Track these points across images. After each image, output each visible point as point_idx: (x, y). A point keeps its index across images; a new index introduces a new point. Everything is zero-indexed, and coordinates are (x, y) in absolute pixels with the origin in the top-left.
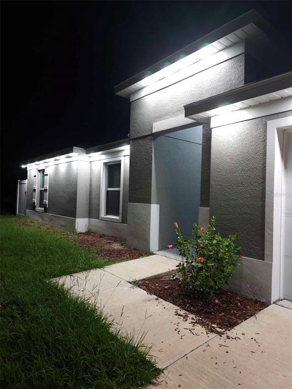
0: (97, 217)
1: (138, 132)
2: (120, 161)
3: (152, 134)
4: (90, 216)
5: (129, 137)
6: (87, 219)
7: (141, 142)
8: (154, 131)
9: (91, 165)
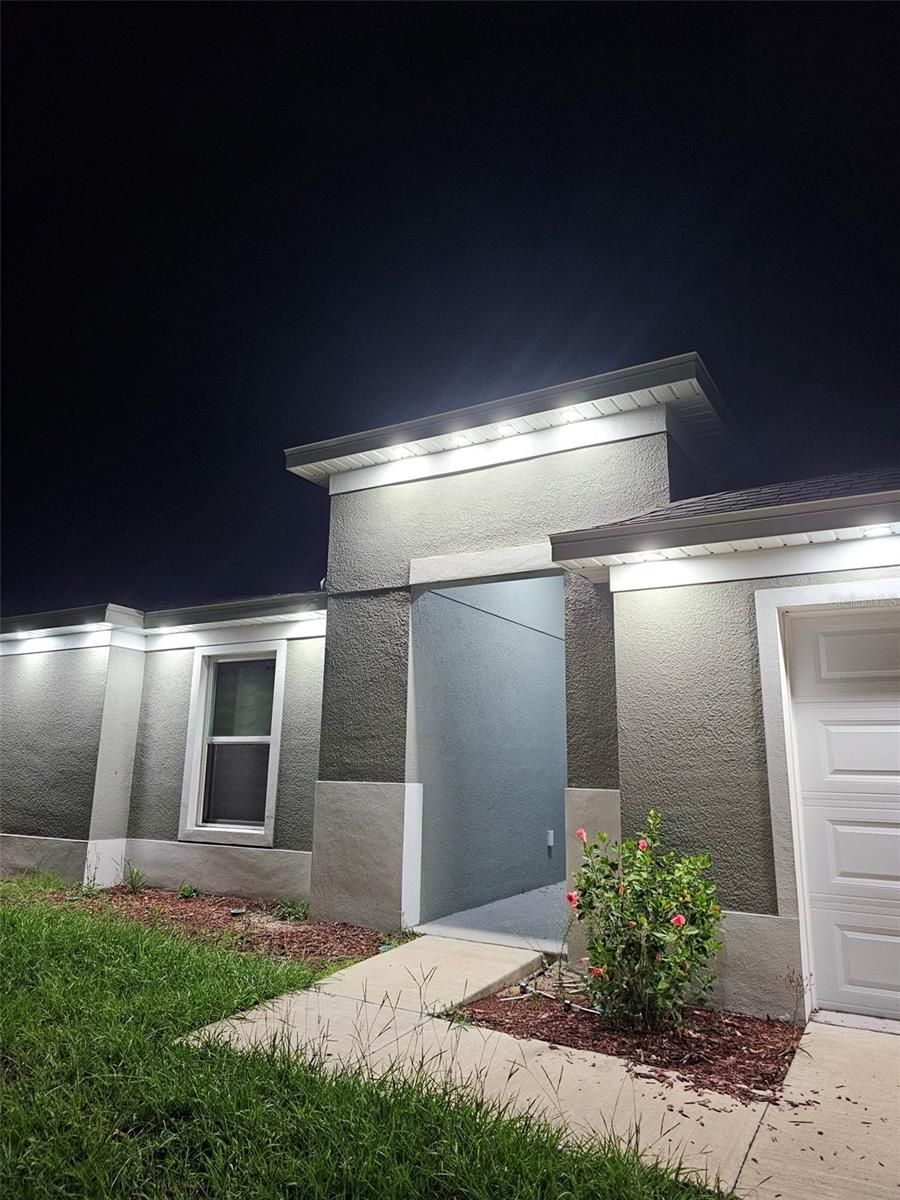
0: (172, 834)
1: (358, 578)
2: (275, 652)
3: (407, 588)
4: (134, 829)
5: (325, 589)
6: (124, 840)
7: (370, 605)
8: (414, 579)
9: (146, 660)
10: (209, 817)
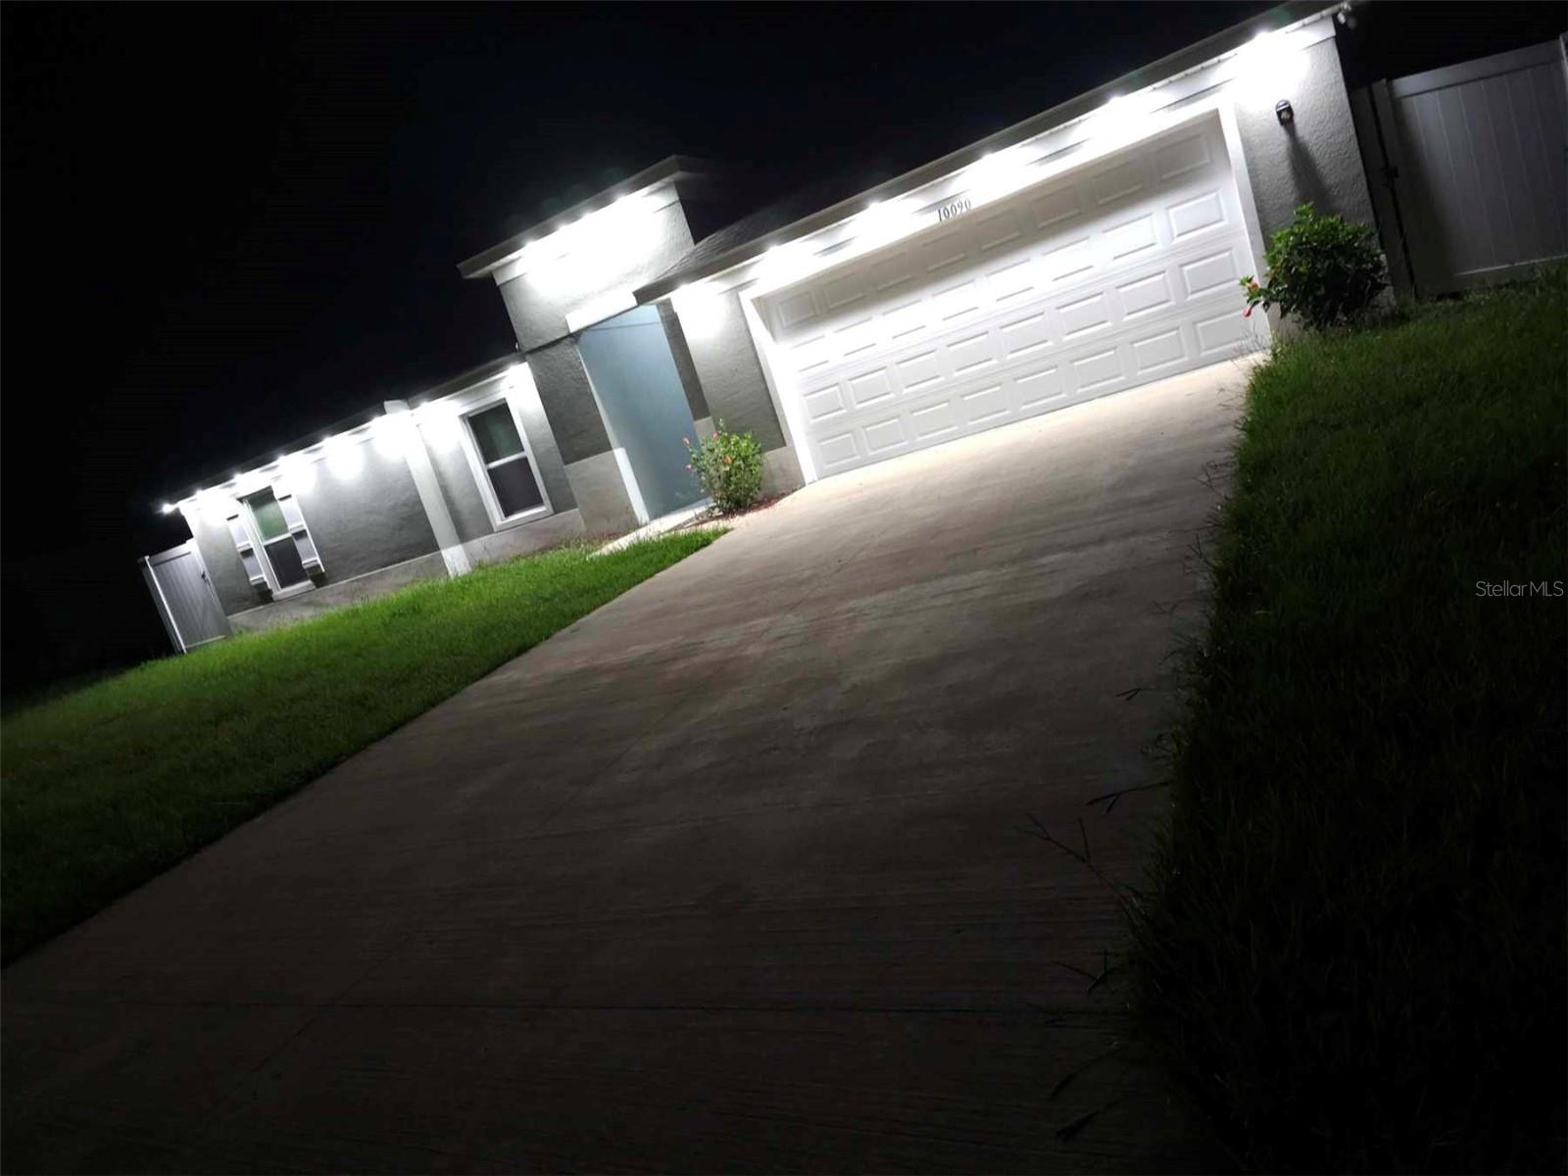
0: (488, 529)
1: (539, 338)
2: (504, 400)
3: (570, 335)
4: (463, 536)
5: (520, 349)
6: (459, 546)
7: (552, 352)
8: (573, 329)
10: (508, 513)
